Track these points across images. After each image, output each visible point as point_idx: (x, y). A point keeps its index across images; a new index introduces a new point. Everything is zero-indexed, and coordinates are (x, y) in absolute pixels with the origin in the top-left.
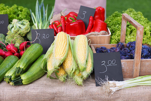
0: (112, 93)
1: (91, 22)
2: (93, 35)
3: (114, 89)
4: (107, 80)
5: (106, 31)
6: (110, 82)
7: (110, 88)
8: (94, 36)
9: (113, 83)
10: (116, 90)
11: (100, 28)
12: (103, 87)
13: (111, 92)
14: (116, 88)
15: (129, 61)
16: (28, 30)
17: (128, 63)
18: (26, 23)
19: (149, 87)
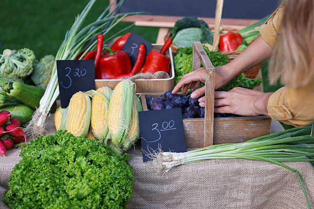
0: (166, 171)
1: (140, 55)
2: (142, 78)
3: (169, 165)
4: (160, 150)
5: (166, 72)
6: (165, 154)
7: (164, 163)
8: (143, 80)
9: (169, 156)
10: (173, 166)
11: (156, 66)
12: (153, 161)
13: (164, 168)
14: (172, 162)
15: (196, 122)
16: (28, 71)
17: (195, 124)
18: (29, 56)
19: (224, 161)
